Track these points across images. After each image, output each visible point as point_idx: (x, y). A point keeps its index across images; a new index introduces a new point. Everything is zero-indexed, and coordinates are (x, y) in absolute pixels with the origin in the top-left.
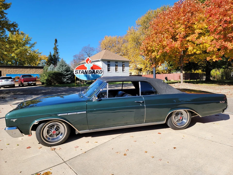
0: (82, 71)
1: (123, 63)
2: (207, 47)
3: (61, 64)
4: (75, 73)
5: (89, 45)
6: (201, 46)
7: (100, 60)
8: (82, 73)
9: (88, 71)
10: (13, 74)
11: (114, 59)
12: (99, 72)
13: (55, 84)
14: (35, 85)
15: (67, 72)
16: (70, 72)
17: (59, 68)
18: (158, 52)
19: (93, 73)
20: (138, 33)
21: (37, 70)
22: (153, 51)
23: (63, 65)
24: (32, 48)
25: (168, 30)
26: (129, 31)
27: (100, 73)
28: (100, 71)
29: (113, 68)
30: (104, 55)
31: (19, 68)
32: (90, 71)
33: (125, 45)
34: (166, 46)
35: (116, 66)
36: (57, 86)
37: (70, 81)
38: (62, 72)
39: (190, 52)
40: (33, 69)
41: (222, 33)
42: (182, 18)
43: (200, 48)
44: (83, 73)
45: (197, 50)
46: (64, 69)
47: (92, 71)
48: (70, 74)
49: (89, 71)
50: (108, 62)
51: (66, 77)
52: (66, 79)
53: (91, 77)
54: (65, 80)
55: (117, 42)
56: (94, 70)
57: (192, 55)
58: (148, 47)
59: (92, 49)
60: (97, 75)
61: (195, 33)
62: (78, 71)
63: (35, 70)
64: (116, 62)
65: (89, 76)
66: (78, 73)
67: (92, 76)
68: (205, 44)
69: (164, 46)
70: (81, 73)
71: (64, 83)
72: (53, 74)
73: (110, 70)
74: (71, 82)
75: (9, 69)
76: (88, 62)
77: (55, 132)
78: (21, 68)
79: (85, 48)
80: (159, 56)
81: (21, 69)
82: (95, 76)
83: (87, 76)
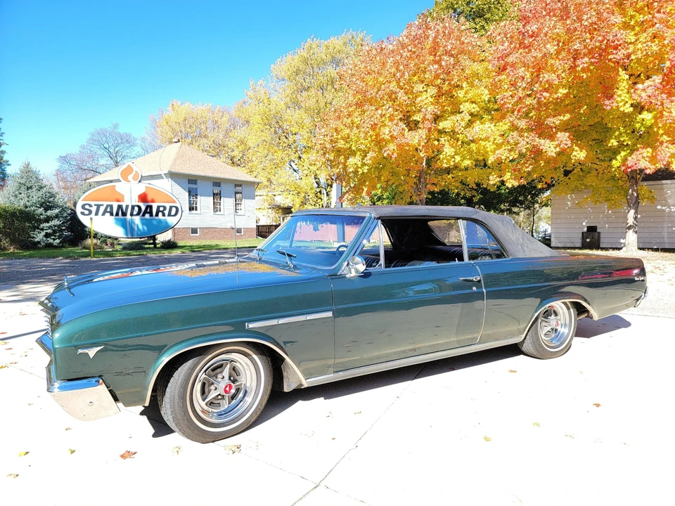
0: (107, 206)
1: (236, 186)
2: (489, 149)
3: (23, 181)
4: (83, 213)
5: (116, 126)
6: (474, 148)
7: (165, 174)
8: (108, 214)
9: (127, 206)
11: (209, 173)
12: (166, 212)
15: (46, 210)
16: (57, 211)
17: (16, 196)
18: (366, 156)
19: (148, 213)
20: (279, 101)
22: (353, 153)
23: (29, 185)
25: (392, 97)
26: (250, 93)
27: (169, 215)
28: (171, 207)
29: (205, 202)
30: (176, 159)
32: (136, 209)
33: (239, 133)
34: (387, 142)
35: (217, 196)
36: (12, 256)
37: (58, 241)
38: (26, 207)
39: (445, 161)
41: (531, 115)
42: (431, 66)
43: (470, 152)
44: (112, 214)
45: (464, 158)
46: (35, 199)
47: (143, 208)
48: (57, 217)
49: (133, 207)
50: (189, 183)
51: (42, 226)
52: (43, 233)
53: (140, 227)
54: (39, 237)
55: (210, 124)
56: (150, 204)
57: (448, 171)
58: (337, 139)
59: (128, 141)
60: (160, 221)
61: (462, 112)
62: (90, 206)
64: (217, 183)
65: (132, 222)
66: (90, 212)
67: (143, 224)
68: (483, 143)
69: (383, 139)
70: (103, 214)
71: (35, 246)
73: (196, 207)
74: (60, 243)
76: (130, 178)
77: (231, 388)
79: (102, 133)
80: (366, 167)
82: (154, 222)
83: (124, 224)
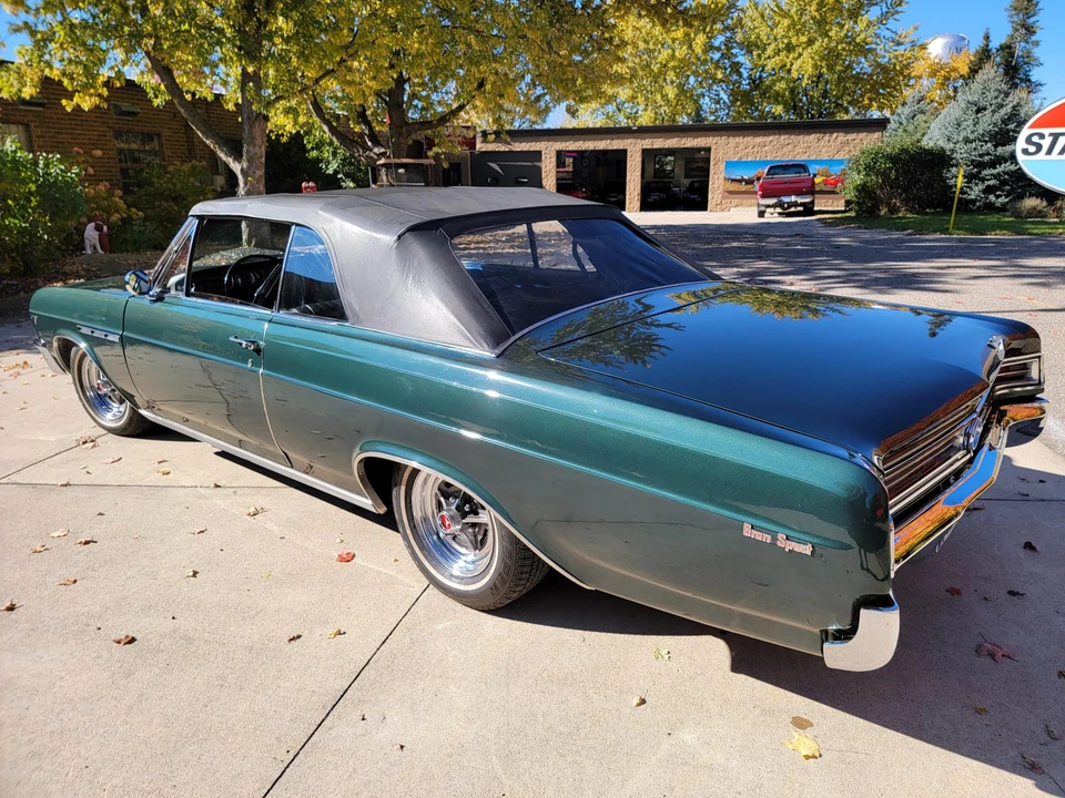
3: (974, 98)
4: (1025, 152)
10: (750, 159)
13: (894, 209)
14: (808, 210)
15: (995, 147)
21: (851, 137)
23: (982, 105)
24: (891, 24)
31: (775, 134)
40: (835, 135)
51: (984, 173)
54: (976, 192)
63: (839, 139)
72: (893, 159)
75: (737, 139)
78: (784, 134)
81: (783, 137)
